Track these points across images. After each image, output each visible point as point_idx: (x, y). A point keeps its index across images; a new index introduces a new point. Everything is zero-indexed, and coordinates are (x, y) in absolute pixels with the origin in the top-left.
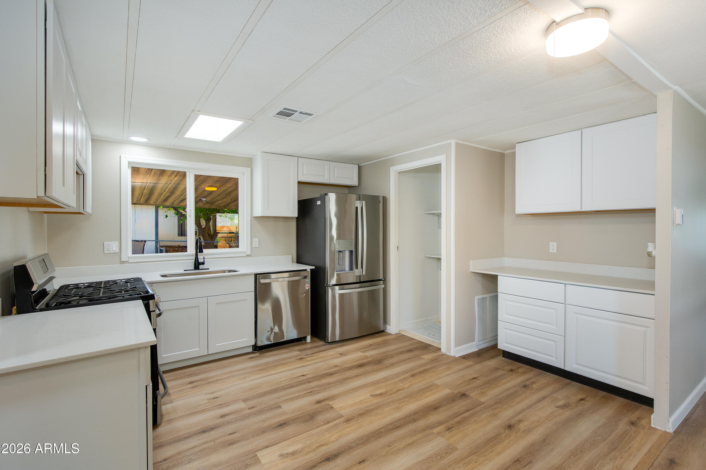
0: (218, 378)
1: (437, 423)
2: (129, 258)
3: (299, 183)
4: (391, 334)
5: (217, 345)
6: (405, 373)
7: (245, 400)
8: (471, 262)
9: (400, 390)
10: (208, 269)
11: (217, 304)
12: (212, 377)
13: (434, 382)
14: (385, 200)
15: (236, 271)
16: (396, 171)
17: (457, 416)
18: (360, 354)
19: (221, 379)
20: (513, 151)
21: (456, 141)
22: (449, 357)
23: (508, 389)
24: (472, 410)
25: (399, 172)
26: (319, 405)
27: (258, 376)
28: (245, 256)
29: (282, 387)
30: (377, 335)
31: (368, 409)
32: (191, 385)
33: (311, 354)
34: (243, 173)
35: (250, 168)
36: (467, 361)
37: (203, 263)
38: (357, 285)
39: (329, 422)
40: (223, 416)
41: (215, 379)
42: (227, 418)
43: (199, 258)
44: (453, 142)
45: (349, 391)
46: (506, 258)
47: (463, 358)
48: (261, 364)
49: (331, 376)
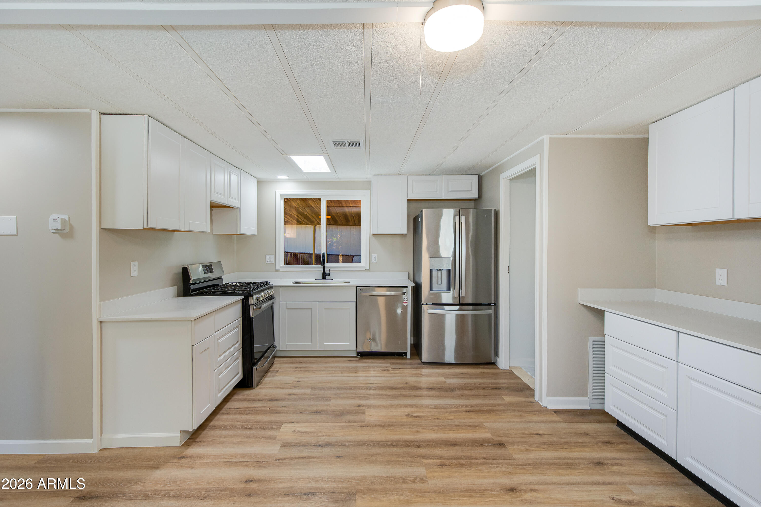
0: (314, 369)
1: (437, 457)
2: (280, 267)
3: (409, 200)
4: (499, 368)
5: (325, 343)
6: (464, 406)
7: (313, 389)
8: (579, 289)
9: (438, 419)
10: (333, 280)
11: (325, 308)
12: (311, 367)
13: (484, 423)
14: (497, 213)
15: (347, 282)
16: (506, 178)
17: (465, 459)
18: (442, 379)
19: (315, 371)
20: (645, 136)
21: (549, 136)
22: (540, 406)
23: (570, 458)
24: (490, 460)
25: (511, 180)
26: (357, 408)
27: (340, 375)
28: (365, 270)
29: (346, 387)
30: (481, 366)
31: (391, 423)
32: (294, 370)
33: (398, 369)
34: (365, 195)
35: (369, 190)
36: (556, 415)
37: (329, 275)
38: (471, 307)
39: (349, 422)
40: (290, 395)
41: (312, 369)
42: (291, 397)
43: (325, 270)
44: (546, 138)
45: (393, 405)
46: (656, 289)
47: (554, 412)
48: (352, 367)
49: (393, 390)
